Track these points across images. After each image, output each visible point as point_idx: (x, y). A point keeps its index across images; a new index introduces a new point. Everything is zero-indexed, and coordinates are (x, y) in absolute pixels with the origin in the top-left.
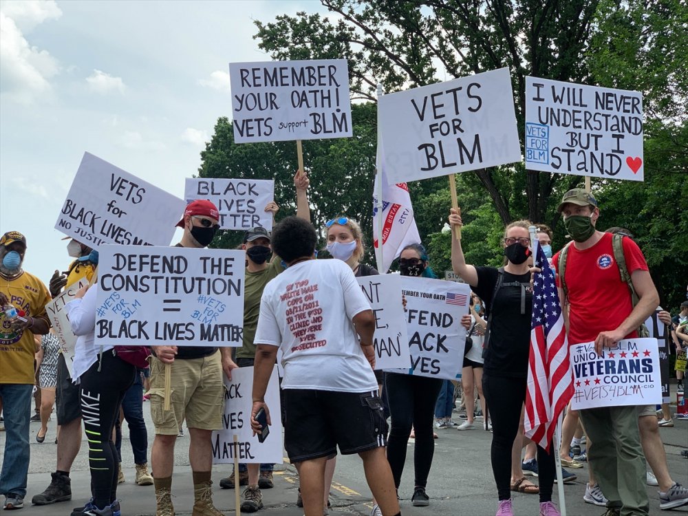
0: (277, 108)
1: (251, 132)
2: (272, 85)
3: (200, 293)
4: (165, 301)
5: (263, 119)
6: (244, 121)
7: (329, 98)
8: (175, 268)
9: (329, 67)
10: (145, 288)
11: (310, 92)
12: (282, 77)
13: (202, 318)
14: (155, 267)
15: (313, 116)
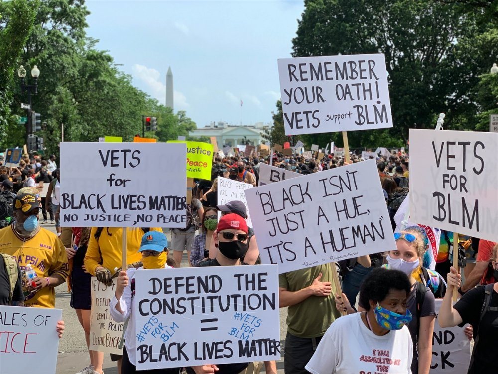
0: (323, 101)
1: (300, 124)
2: (318, 79)
3: (236, 310)
4: (202, 321)
5: (311, 112)
6: (293, 114)
7: (370, 90)
8: (210, 288)
9: (369, 61)
10: (181, 310)
11: (353, 85)
12: (327, 72)
13: (239, 335)
14: (191, 289)
15: (356, 108)
